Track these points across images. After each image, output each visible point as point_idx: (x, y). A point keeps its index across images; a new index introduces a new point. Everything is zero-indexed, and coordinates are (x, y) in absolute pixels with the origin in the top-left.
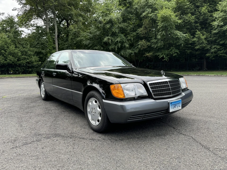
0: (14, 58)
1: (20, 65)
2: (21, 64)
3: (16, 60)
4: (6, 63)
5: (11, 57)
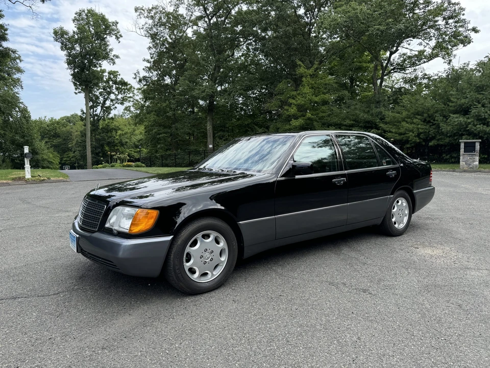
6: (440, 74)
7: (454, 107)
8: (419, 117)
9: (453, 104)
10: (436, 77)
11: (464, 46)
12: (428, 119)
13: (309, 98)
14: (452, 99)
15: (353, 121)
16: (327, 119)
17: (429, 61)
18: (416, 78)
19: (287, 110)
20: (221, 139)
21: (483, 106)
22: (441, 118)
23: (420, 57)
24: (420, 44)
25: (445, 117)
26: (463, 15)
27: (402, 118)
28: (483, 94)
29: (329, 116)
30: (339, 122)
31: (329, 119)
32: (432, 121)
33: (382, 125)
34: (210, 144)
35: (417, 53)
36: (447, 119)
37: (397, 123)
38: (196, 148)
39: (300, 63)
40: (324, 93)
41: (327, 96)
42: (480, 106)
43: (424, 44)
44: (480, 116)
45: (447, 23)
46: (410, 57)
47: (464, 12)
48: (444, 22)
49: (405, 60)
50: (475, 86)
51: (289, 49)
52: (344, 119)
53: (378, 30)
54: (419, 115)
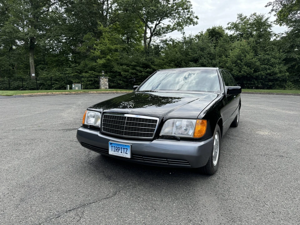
0: (250, 69)
1: (257, 78)
2: (258, 76)
3: (252, 71)
4: (240, 75)
5: (246, 68)
6: (178, 39)
7: (191, 58)
8: (173, 63)
9: (190, 57)
10: (176, 41)
11: (194, 25)
12: (177, 64)
13: (108, 46)
14: (190, 54)
15: (136, 63)
16: (120, 61)
17: (172, 31)
18: (166, 40)
19: (94, 53)
20: (42, 70)
21: (205, 58)
22: (185, 64)
23: (168, 29)
24: (170, 21)
25: (186, 63)
26: (192, 8)
27: (163, 63)
28: (204, 52)
29: (121, 59)
30: (128, 63)
31: (121, 60)
32: (179, 65)
33: (153, 66)
34: (33, 74)
35: (166, 26)
36: (187, 65)
37: (161, 65)
38: (21, 76)
39: (100, 23)
40: (117, 44)
41: (119, 46)
42: (203, 58)
43: (172, 21)
44: (203, 63)
45: (184, 11)
46: (163, 28)
47: (191, 7)
48: (182, 11)
49: (160, 29)
50: (200, 47)
51: (91, 12)
52: (131, 62)
53: (153, 9)
54: (172, 62)
